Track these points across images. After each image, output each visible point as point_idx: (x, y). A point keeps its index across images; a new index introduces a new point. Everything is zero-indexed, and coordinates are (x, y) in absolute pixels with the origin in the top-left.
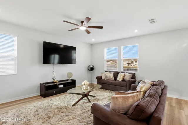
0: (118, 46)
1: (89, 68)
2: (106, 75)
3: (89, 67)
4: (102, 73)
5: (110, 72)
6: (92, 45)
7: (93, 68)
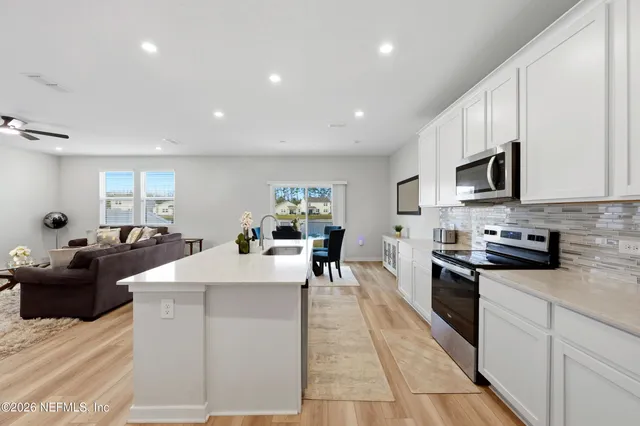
0: (134, 170)
1: (49, 221)
2: (99, 235)
3: (46, 218)
4: (88, 232)
5: (112, 228)
6: (59, 159)
7: (63, 219)
